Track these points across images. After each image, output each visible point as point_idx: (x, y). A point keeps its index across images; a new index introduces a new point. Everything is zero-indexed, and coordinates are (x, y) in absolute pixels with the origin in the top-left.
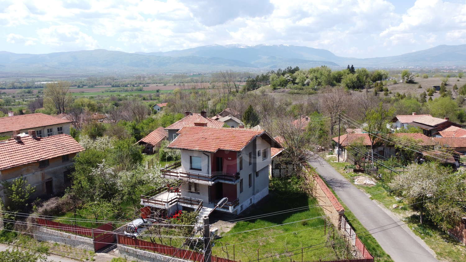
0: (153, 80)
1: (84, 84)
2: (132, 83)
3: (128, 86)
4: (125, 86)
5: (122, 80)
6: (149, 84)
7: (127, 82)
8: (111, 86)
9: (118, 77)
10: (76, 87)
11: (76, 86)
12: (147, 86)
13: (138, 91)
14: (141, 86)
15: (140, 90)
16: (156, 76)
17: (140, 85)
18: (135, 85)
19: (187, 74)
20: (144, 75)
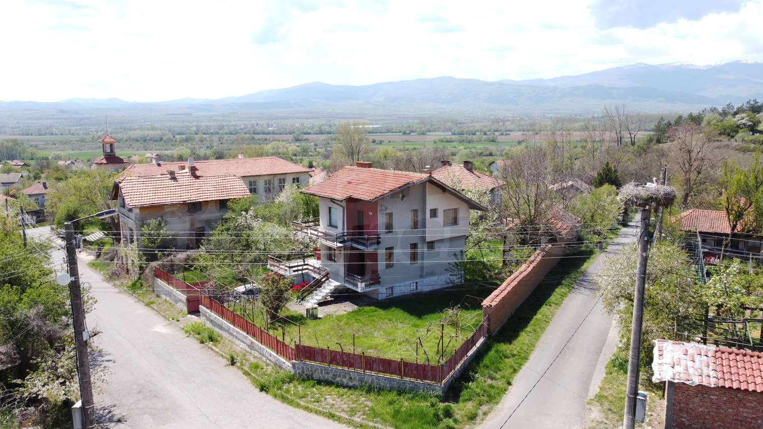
0: (519, 126)
1: (412, 129)
2: (483, 130)
3: (477, 133)
4: (473, 134)
5: (470, 125)
6: (511, 131)
7: (476, 129)
8: (450, 133)
9: (466, 120)
10: (401, 134)
11: (401, 132)
12: (507, 134)
13: (490, 141)
14: (497, 133)
15: (493, 141)
16: (526, 119)
17: (495, 133)
18: (488, 133)
19: (580, 116)
20: (508, 117)
